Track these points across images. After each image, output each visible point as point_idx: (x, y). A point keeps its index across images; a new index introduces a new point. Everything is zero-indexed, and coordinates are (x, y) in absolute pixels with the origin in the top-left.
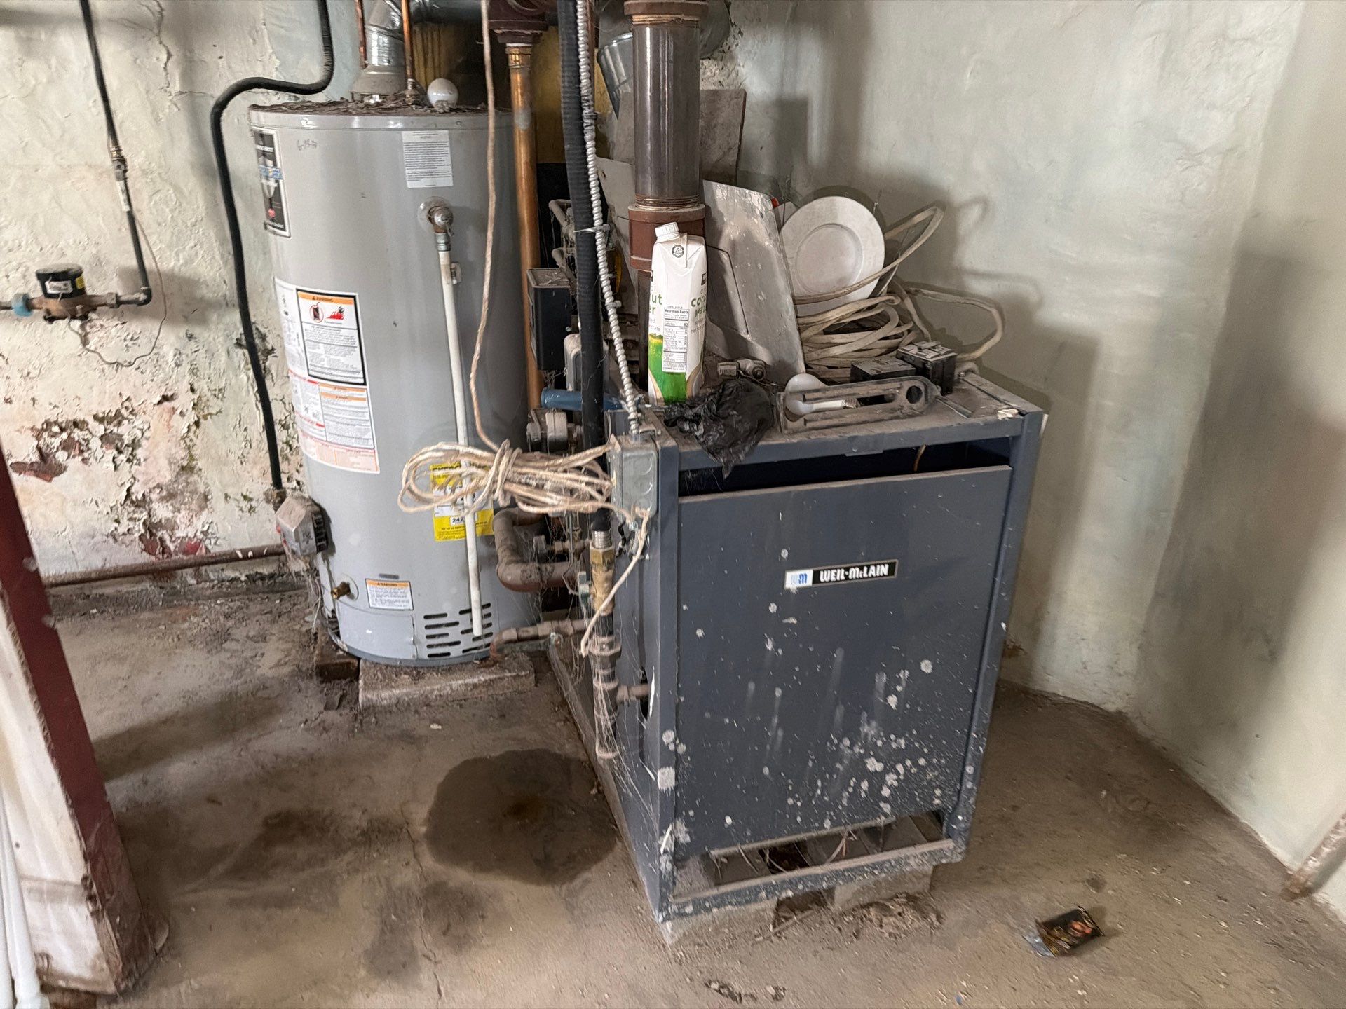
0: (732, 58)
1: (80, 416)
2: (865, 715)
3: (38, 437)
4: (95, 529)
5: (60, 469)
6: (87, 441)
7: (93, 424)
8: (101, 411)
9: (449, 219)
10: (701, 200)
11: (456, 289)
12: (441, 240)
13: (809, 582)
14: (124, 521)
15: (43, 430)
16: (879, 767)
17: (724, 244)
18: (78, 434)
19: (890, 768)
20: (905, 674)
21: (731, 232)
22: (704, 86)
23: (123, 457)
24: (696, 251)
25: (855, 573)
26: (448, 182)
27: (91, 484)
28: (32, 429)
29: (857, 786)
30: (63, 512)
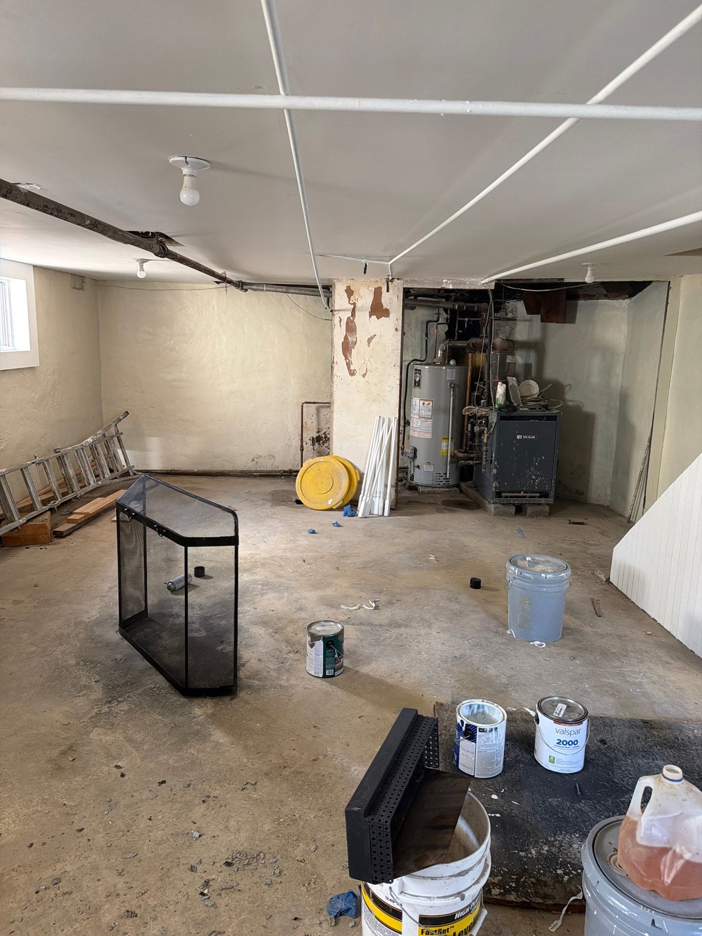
0: (515, 355)
2: (531, 466)
9: (454, 385)
10: (506, 379)
11: (453, 399)
12: (452, 390)
13: (521, 438)
16: (535, 478)
17: (509, 386)
19: (537, 479)
20: (539, 459)
21: (510, 384)
22: (507, 361)
24: (504, 385)
25: (529, 437)
26: (454, 379)
29: (530, 481)
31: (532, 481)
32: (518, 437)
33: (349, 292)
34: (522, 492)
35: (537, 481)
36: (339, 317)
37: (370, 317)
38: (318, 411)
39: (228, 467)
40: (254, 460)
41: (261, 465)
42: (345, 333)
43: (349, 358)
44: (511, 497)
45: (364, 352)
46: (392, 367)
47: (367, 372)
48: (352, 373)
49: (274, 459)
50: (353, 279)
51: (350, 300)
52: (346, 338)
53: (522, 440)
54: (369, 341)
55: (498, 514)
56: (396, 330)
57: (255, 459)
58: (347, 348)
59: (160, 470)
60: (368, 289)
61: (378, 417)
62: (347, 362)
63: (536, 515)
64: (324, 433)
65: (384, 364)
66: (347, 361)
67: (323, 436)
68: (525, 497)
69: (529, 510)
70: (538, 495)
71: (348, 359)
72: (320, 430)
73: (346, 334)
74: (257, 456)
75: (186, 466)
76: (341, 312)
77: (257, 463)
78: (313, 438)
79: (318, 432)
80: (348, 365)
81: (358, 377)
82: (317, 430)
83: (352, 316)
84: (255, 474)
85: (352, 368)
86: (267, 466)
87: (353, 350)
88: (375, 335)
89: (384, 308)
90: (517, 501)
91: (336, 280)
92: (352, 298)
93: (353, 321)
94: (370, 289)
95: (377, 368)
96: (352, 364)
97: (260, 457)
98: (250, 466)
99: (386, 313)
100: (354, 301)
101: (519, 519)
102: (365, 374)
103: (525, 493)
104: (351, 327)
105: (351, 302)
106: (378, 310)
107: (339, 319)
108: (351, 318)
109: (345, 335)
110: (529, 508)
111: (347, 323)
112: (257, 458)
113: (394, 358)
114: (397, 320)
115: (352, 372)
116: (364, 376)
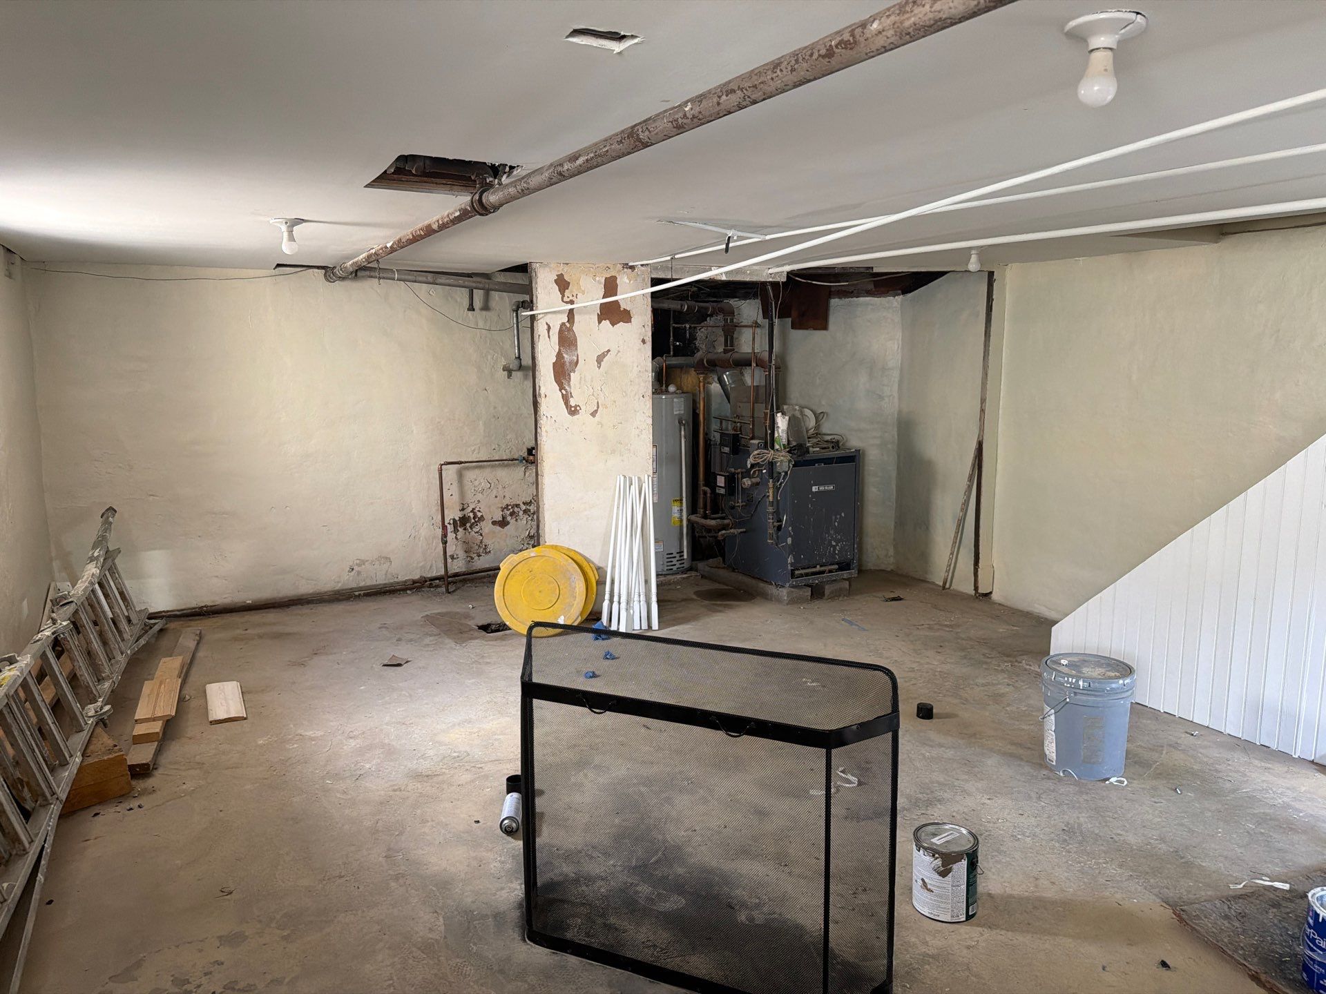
1: (518, 503)
2: (830, 528)
3: (503, 511)
4: (515, 549)
5: (508, 523)
6: (519, 512)
7: (522, 505)
8: (524, 500)
12: (683, 428)
13: (817, 490)
14: (525, 545)
15: (505, 508)
16: (835, 544)
18: (516, 509)
19: (837, 545)
20: (838, 517)
21: (789, 415)
23: (530, 518)
25: (825, 488)
26: (682, 412)
27: (517, 529)
28: (502, 508)
29: (829, 549)
30: (505, 541)
31: (832, 549)
32: (815, 489)
33: (562, 284)
34: (818, 566)
35: (838, 547)
36: (547, 324)
37: (600, 322)
38: (460, 475)
39: (305, 588)
40: (353, 569)
41: (367, 577)
42: (557, 348)
43: (567, 388)
44: (807, 575)
45: (592, 378)
46: (639, 399)
47: (598, 407)
48: (573, 411)
49: (389, 563)
50: (567, 264)
51: (563, 296)
52: (559, 356)
53: (819, 492)
54: (600, 359)
55: (793, 601)
56: (644, 341)
57: (356, 568)
58: (562, 372)
59: (178, 611)
60: (595, 280)
61: (622, 478)
62: (562, 394)
63: (836, 595)
64: (473, 511)
65: (626, 395)
66: (564, 392)
67: (471, 515)
68: (823, 572)
69: (828, 589)
70: (836, 567)
71: (565, 390)
72: (465, 507)
73: (560, 350)
74: (358, 561)
75: (226, 596)
76: (549, 316)
77: (359, 573)
78: (454, 520)
79: (463, 509)
80: (566, 399)
81: (584, 415)
82: (458, 507)
83: (568, 321)
84: (357, 593)
85: (572, 402)
86: (378, 576)
87: (572, 374)
88: (609, 351)
89: (622, 309)
90: (816, 580)
91: (538, 265)
92: (567, 293)
93: (570, 330)
94: (597, 279)
95: (615, 402)
96: (572, 397)
97: (363, 562)
98: (346, 580)
99: (625, 316)
100: (571, 298)
101: (817, 604)
102: (596, 411)
103: (821, 566)
104: (567, 339)
105: (566, 299)
106: (613, 313)
107: (546, 327)
108: (568, 325)
109: (557, 350)
110: (827, 587)
111: (561, 332)
112: (359, 565)
113: (642, 384)
114: (644, 326)
115: (573, 409)
116: (594, 414)
